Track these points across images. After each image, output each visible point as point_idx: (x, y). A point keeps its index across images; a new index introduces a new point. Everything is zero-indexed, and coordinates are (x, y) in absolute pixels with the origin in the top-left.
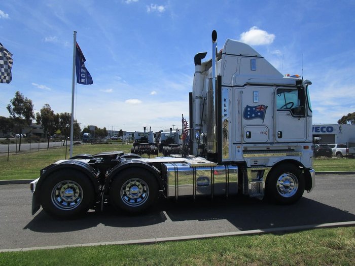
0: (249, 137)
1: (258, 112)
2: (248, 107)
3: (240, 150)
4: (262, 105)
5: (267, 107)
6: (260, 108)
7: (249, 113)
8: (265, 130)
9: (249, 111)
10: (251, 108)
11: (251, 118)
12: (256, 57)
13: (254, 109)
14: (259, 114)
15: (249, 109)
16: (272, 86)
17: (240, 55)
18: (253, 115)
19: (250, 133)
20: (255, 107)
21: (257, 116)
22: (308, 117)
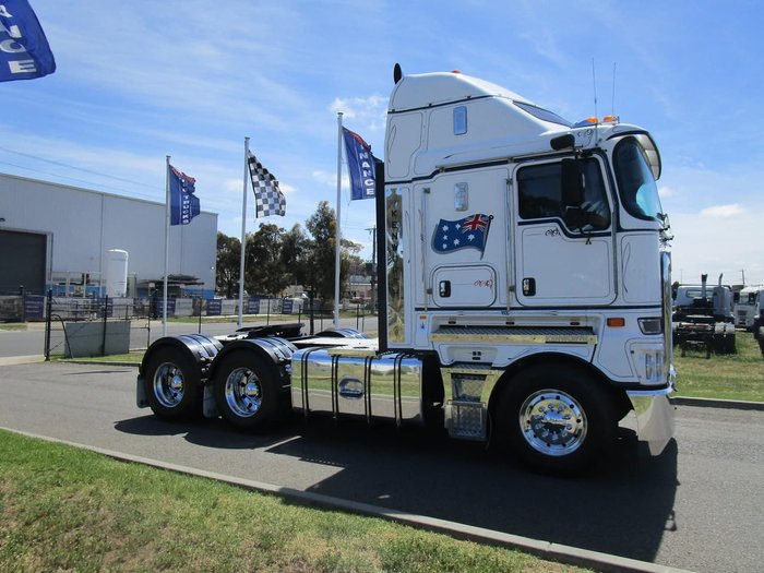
0: (447, 293)
1: (469, 233)
2: (443, 223)
3: (426, 326)
4: (478, 216)
5: (491, 218)
6: (474, 224)
7: (445, 238)
8: (486, 275)
9: (446, 233)
10: (452, 224)
11: (452, 248)
12: (469, 99)
13: (458, 226)
14: (471, 237)
15: (445, 228)
16: (505, 162)
17: (431, 106)
18: (457, 242)
19: (448, 284)
20: (462, 222)
21: (465, 243)
22: (620, 235)
